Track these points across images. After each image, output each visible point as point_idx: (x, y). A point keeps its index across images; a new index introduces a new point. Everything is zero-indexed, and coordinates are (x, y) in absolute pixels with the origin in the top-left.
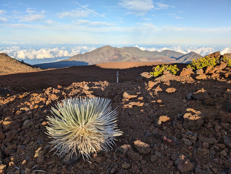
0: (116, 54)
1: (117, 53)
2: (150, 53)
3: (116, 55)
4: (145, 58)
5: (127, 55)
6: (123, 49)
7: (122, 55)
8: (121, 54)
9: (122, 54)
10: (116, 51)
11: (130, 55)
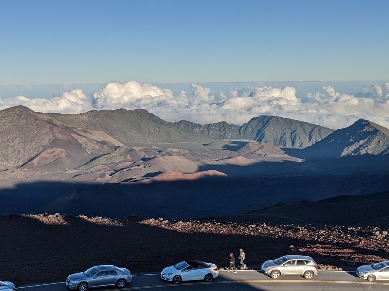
0: (55, 143)
1: (60, 136)
2: (202, 132)
3: (58, 146)
4: (179, 154)
5: (103, 143)
6: (85, 118)
7: (81, 145)
8: (77, 141)
9: (81, 140)
10: (55, 129)
11: (118, 144)
